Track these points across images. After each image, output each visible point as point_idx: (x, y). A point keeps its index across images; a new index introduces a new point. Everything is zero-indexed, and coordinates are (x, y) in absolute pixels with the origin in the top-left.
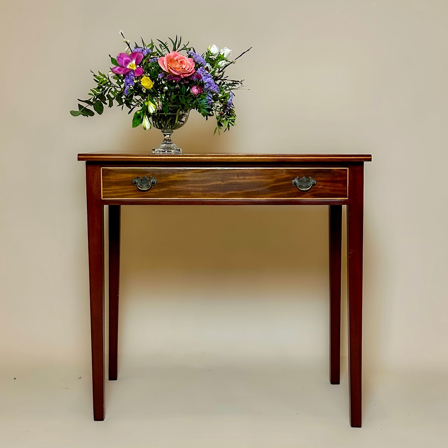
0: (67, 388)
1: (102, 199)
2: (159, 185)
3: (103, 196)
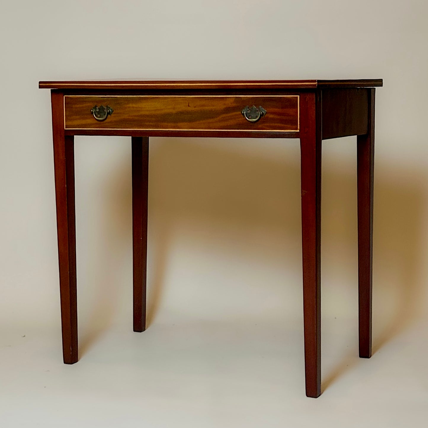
0: (9, 346)
1: (65, 129)
2: (115, 115)
3: (66, 125)
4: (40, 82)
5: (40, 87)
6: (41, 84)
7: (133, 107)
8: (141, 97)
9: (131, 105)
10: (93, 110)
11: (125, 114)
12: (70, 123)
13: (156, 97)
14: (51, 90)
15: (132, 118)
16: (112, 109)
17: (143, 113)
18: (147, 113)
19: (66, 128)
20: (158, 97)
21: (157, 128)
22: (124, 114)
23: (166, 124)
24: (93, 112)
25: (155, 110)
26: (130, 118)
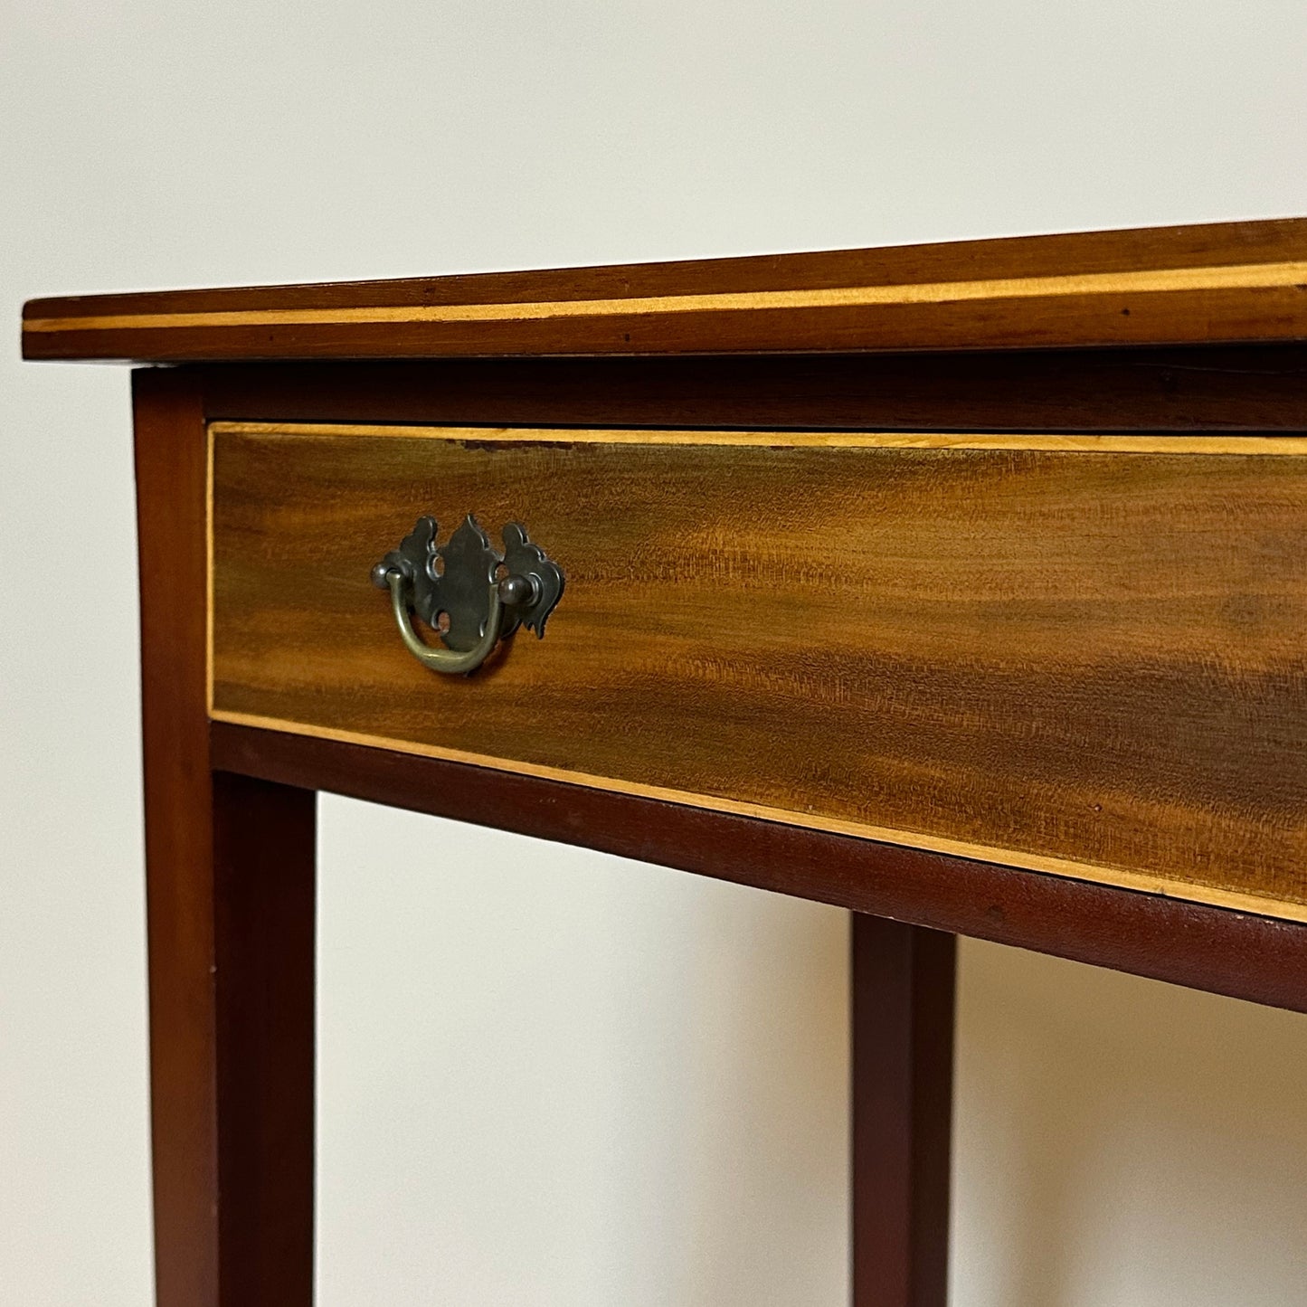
1: (211, 713)
2: (579, 630)
3: (216, 683)
4: (33, 309)
5: (36, 347)
6: (38, 325)
7: (746, 565)
8: (826, 453)
9: (720, 538)
10: (393, 569)
11: (671, 630)
12: (244, 667)
13: (1000, 458)
14: (134, 372)
15: (729, 675)
16: (548, 572)
17: (848, 633)
18: (891, 639)
19: (217, 706)
20: (1020, 461)
21: (1014, 844)
22: (658, 627)
23: (1120, 801)
24: (387, 586)
25: (986, 616)
26: (711, 673)
